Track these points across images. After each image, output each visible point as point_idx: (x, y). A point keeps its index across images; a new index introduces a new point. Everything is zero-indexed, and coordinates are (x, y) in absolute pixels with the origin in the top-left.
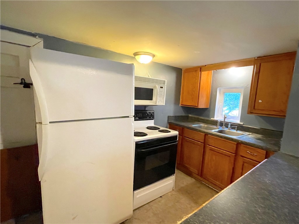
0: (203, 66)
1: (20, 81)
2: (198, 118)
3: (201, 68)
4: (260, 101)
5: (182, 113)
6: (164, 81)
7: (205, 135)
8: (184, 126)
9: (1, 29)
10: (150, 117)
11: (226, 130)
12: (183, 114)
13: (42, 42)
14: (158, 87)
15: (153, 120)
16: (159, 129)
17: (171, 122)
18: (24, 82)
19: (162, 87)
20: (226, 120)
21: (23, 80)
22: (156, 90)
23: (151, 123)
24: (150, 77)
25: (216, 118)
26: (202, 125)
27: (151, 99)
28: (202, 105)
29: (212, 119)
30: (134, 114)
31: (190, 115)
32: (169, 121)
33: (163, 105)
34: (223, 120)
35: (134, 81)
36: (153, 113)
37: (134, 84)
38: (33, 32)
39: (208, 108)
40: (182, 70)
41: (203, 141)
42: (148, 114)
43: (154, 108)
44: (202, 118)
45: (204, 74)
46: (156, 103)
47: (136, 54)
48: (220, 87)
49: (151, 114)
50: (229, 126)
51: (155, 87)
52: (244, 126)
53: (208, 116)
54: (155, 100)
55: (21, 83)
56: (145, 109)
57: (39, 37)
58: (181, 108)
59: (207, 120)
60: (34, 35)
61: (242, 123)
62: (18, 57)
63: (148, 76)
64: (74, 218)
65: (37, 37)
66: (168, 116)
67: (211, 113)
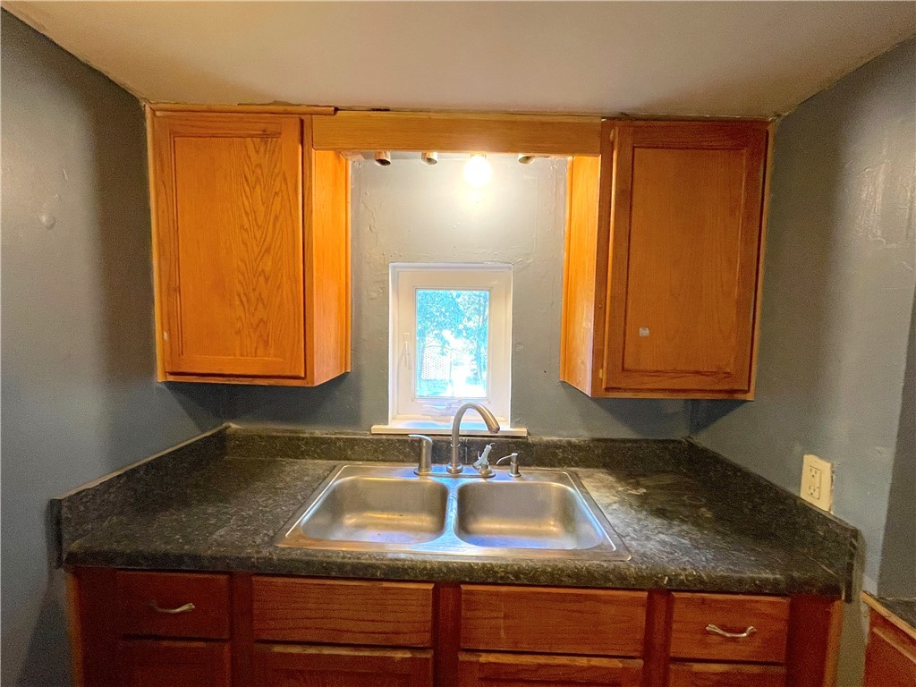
0: (316, 111)
4: (644, 332)
29: (376, 428)
31: (235, 426)
44: (319, 432)
53: (354, 418)
59: (352, 443)
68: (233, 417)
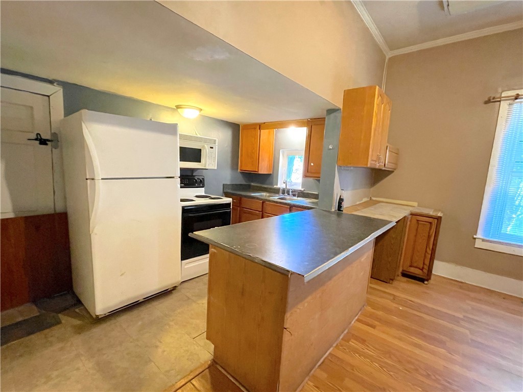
0: (262, 124)
1: (34, 136)
2: (261, 187)
3: (260, 126)
4: (312, 164)
5: (241, 181)
6: (215, 140)
7: (263, 202)
8: (241, 195)
9: (1, 72)
10: (200, 183)
11: (288, 197)
12: (244, 183)
13: (62, 90)
14: (207, 147)
15: (203, 188)
16: (210, 197)
17: (227, 192)
18: (39, 138)
19: (212, 148)
20: (288, 187)
21: (39, 136)
22: (205, 150)
23: (201, 191)
24: (199, 136)
25: (279, 186)
26: (264, 194)
27: (199, 161)
28: (263, 170)
29: (275, 186)
30: (179, 176)
31: (252, 184)
32: (225, 191)
33: (214, 168)
34: (285, 187)
35: (178, 140)
36: (203, 179)
37: (178, 144)
38: (50, 79)
39: (271, 174)
40: (239, 126)
41: (261, 210)
42: (196, 180)
43: (204, 173)
44: (265, 186)
45: (264, 132)
46: (205, 166)
47: (178, 107)
48: (283, 149)
49: (201, 180)
50: (291, 193)
51: (204, 146)
52: (304, 192)
53: (272, 184)
54: (204, 162)
55: (36, 139)
56: (192, 174)
57: (57, 84)
58: (240, 174)
59: (270, 189)
60: (51, 82)
61: (303, 190)
62: (32, 108)
63: (194, 133)
64: (122, 275)
65: (55, 84)
66: (224, 185)
67: (275, 179)
68: (252, 182)
